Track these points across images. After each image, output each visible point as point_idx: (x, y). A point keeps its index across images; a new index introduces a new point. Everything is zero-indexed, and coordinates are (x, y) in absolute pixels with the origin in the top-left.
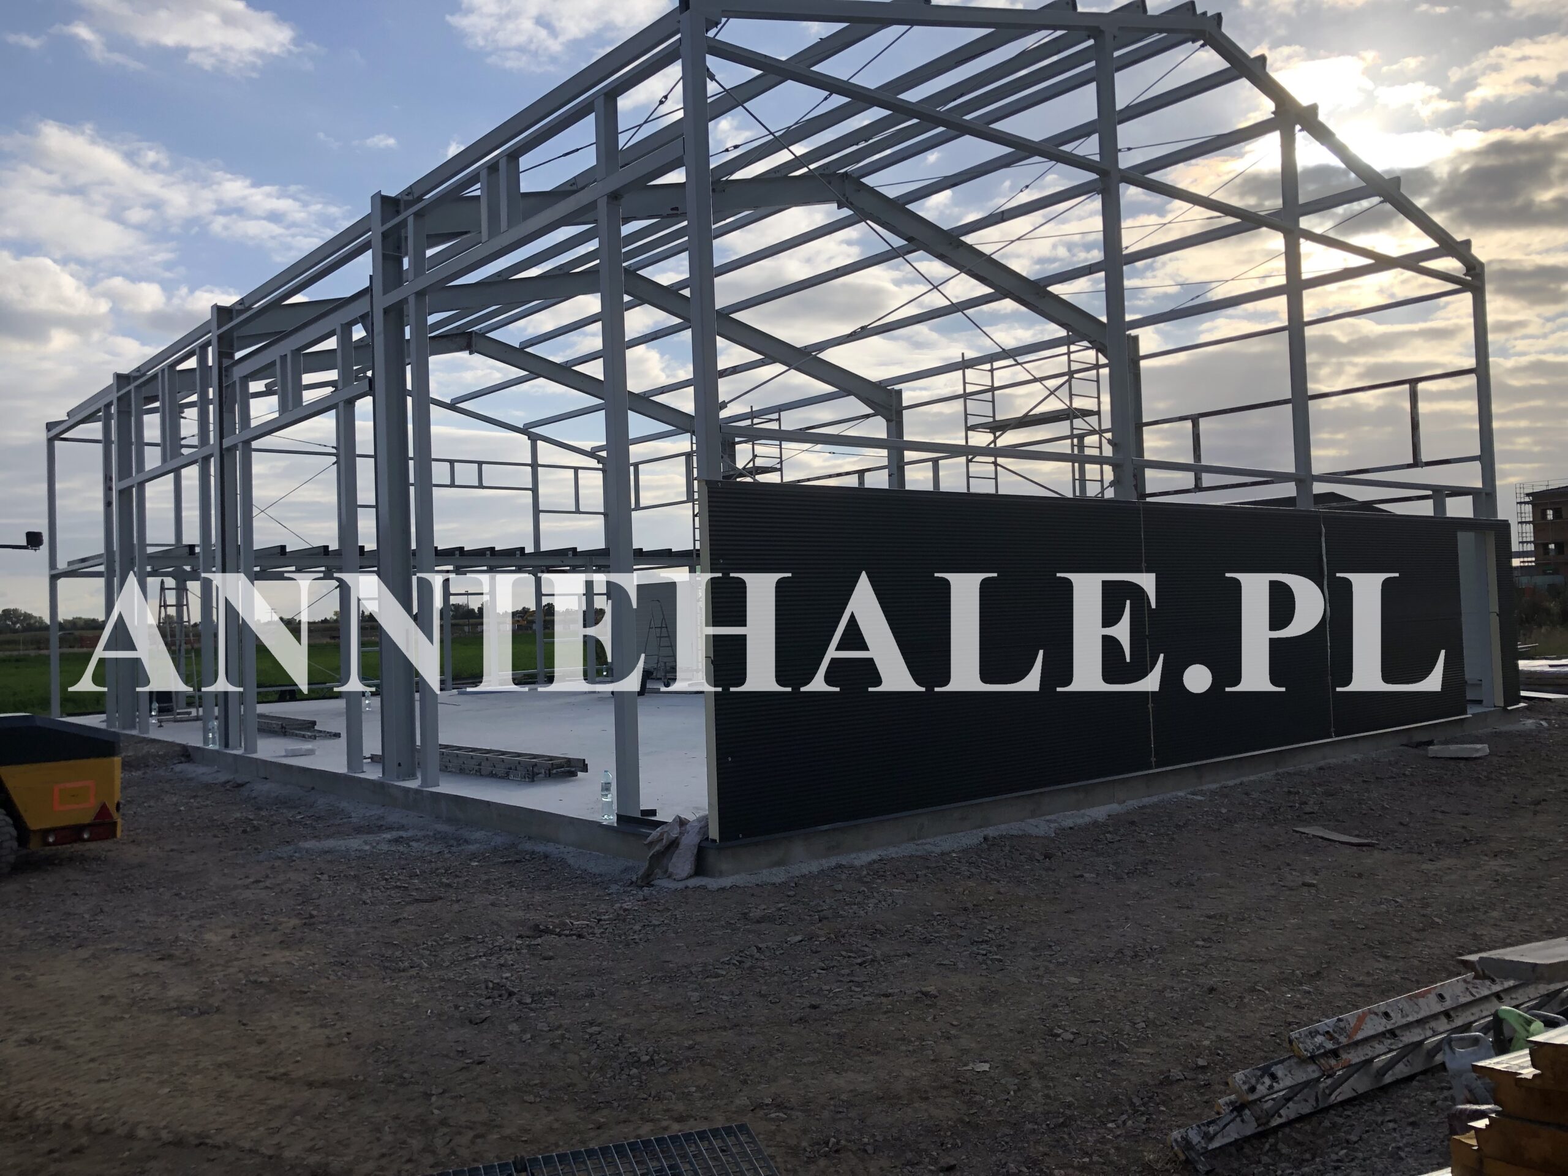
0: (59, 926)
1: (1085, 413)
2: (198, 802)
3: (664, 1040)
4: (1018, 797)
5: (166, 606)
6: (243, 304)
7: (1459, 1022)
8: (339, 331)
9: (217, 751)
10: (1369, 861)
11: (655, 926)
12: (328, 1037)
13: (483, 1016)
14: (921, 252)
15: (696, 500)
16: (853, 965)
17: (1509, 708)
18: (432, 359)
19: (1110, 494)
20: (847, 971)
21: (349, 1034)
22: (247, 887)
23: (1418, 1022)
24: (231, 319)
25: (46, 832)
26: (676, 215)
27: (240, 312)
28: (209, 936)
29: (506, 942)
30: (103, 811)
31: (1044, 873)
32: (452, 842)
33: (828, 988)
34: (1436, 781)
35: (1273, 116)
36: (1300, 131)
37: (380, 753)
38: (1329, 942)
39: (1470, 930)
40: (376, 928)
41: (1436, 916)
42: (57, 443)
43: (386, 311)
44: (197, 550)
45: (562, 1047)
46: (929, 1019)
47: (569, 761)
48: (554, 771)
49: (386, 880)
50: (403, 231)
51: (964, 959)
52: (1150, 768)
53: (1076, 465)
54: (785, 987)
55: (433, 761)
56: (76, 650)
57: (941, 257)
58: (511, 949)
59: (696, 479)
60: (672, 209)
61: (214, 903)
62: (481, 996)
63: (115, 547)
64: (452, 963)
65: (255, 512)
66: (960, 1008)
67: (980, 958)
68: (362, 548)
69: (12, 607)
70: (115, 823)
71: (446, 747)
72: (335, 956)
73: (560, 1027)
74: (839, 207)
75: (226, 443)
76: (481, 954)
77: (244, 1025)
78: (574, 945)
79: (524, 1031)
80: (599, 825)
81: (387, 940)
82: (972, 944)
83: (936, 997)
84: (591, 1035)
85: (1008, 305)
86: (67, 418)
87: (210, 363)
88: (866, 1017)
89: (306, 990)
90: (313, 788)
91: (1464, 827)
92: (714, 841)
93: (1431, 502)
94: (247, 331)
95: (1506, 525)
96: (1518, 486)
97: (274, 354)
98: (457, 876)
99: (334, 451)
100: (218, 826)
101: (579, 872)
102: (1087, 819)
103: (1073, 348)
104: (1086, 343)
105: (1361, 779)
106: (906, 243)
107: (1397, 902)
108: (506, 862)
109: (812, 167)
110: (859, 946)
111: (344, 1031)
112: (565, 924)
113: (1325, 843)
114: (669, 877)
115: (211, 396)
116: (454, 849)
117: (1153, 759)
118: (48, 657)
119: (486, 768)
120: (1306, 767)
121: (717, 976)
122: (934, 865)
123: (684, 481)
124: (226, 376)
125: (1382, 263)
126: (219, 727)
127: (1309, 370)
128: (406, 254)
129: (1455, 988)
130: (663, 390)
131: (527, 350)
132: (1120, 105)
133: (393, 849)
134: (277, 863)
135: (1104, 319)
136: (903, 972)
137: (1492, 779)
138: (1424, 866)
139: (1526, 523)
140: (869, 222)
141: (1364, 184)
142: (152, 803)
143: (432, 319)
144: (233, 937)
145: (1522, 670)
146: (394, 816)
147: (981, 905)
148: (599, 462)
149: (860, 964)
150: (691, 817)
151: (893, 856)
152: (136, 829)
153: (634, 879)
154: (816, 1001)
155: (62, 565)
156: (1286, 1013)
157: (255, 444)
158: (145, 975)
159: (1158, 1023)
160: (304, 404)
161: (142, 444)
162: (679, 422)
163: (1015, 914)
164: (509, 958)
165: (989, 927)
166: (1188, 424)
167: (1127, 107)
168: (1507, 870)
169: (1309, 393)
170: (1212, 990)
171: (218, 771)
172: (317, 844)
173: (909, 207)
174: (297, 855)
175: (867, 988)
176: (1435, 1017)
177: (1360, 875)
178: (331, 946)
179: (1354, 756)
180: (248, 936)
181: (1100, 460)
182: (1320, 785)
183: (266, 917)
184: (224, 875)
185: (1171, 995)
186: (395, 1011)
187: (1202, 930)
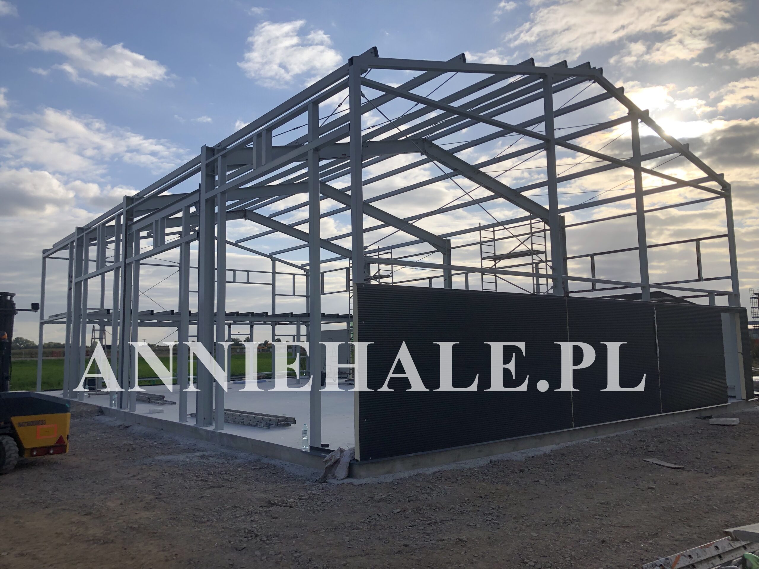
0: (37, 497)
1: (539, 252)
2: (106, 435)
3: (331, 561)
4: (506, 441)
5: (95, 338)
6: (139, 196)
7: (725, 560)
8: (184, 209)
9: (116, 410)
10: (681, 477)
11: (328, 503)
12: (166, 557)
13: (243, 547)
14: (460, 175)
15: (351, 290)
16: (425, 525)
17: (749, 400)
18: (227, 222)
19: (551, 292)
20: (423, 528)
21: (176, 555)
22: (129, 479)
23: (705, 560)
24: (133, 203)
25: (32, 450)
26: (345, 158)
27: (137, 200)
28: (109, 504)
29: (255, 509)
30: (61, 440)
31: (519, 479)
32: (229, 458)
33: (413, 536)
34: (713, 436)
35: (627, 115)
36: (641, 122)
37: (195, 413)
38: (662, 518)
39: (731, 513)
40: (191, 501)
41: (715, 505)
42: (47, 259)
43: (207, 201)
44: (111, 311)
45: (281, 563)
46: (463, 553)
47: (287, 419)
48: (279, 423)
49: (197, 476)
50: (216, 163)
51: (480, 523)
52: (572, 427)
53: (535, 278)
54: (392, 535)
55: (221, 418)
56: (49, 358)
57: (470, 178)
58: (257, 513)
59: (351, 280)
60: (343, 155)
61: (113, 487)
62: (242, 536)
63: (72, 310)
64: (228, 519)
65: (140, 293)
66: (477, 547)
67: (488, 522)
68: (190, 311)
69: (20, 336)
70: (66, 446)
71: (227, 410)
72: (171, 515)
73: (280, 553)
74: (422, 155)
75: (128, 261)
76: (242, 515)
77: (125, 549)
78: (288, 511)
79: (262, 555)
80: (301, 451)
81: (196, 507)
82: (484, 515)
83: (466, 542)
84: (296, 558)
85: (501, 200)
86: (53, 248)
87: (122, 223)
88: (431, 551)
89: (156, 532)
90: (162, 429)
91: (727, 460)
92: (357, 460)
93: (708, 298)
94: (141, 208)
95: (744, 310)
96: (751, 290)
97: (152, 219)
98: (231, 475)
99: (178, 265)
100: (116, 447)
101: (291, 475)
102: (541, 453)
103: (533, 221)
104: (539, 219)
105: (676, 434)
106: (453, 171)
107: (695, 498)
108: (255, 469)
109: (408, 136)
110: (428, 515)
111: (174, 553)
112: (284, 501)
113: (659, 467)
114: (335, 478)
115: (121, 238)
116: (230, 461)
117: (573, 423)
118: (37, 361)
119: (246, 421)
120: (649, 428)
121: (358, 529)
122: (465, 474)
123: (345, 280)
124: (129, 229)
125: (681, 184)
126: (118, 398)
127: (646, 232)
128: (217, 174)
129: (723, 543)
130: (336, 238)
131: (272, 218)
132: (555, 108)
133: (201, 461)
134: (144, 467)
135: (547, 207)
136: (450, 529)
137: (741, 436)
138: (708, 480)
139: (755, 308)
140: (435, 161)
141: (672, 147)
142: (84, 436)
143: (228, 203)
144: (121, 504)
145: (755, 381)
146: (201, 445)
147: (488, 495)
148: (305, 272)
149: (429, 524)
150: (346, 448)
151: (446, 469)
152: (75, 448)
153: (318, 479)
154: (407, 542)
155: (46, 318)
156: (641, 554)
157: (141, 262)
158: (78, 522)
159: (577, 558)
160: (166, 243)
161: (87, 260)
162: (343, 253)
163: (505, 500)
164: (255, 517)
165: (493, 507)
166: (589, 258)
167: (559, 110)
168: (749, 482)
169: (647, 245)
170: (603, 541)
171: (116, 420)
172: (164, 457)
173: (454, 154)
174: (153, 463)
175: (432, 537)
176: (714, 557)
177: (677, 484)
178: (169, 510)
179: (672, 423)
180: (129, 504)
181: (546, 276)
182: (656, 437)
183: (137, 494)
184: (118, 472)
185: (583, 543)
186: (200, 543)
187: (598, 510)
